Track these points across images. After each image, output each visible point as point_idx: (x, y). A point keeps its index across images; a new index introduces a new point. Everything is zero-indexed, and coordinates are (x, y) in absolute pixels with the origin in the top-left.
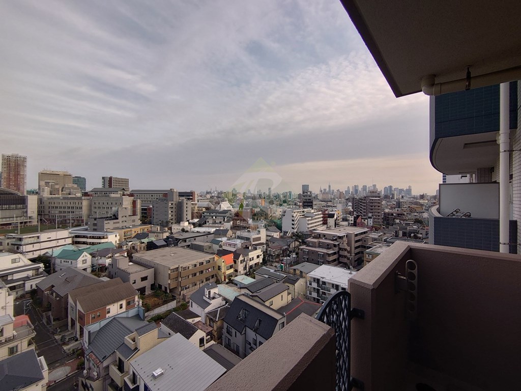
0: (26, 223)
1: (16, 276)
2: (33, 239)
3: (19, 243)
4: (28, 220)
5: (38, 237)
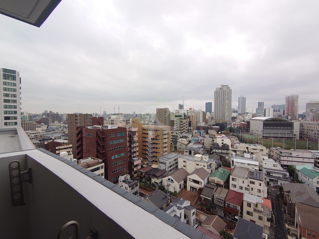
1: (274, 175)
4: (294, 137)
5: (291, 153)
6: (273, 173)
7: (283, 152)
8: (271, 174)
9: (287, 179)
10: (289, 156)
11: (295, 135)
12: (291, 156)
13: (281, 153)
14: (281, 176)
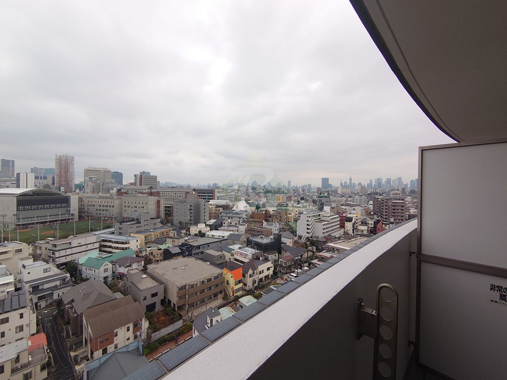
0: (69, 219)
2: (66, 245)
4: (71, 217)
5: (70, 243)
6: (43, 284)
7: (57, 244)
8: (40, 288)
9: (67, 283)
10: (68, 247)
11: (72, 215)
12: (70, 246)
13: (55, 246)
14: (58, 283)
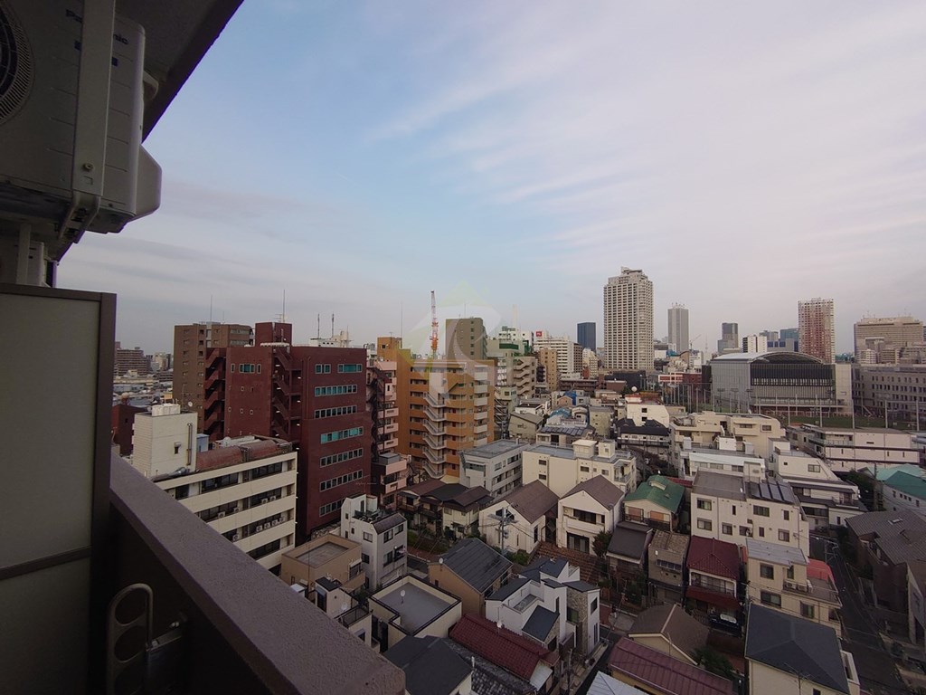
0: (833, 409)
1: (815, 494)
2: (842, 439)
3: (820, 441)
4: (837, 406)
5: (851, 438)
6: (810, 487)
8: (806, 493)
9: (855, 503)
11: (839, 401)
12: (850, 444)
13: (822, 436)
14: (837, 496)
